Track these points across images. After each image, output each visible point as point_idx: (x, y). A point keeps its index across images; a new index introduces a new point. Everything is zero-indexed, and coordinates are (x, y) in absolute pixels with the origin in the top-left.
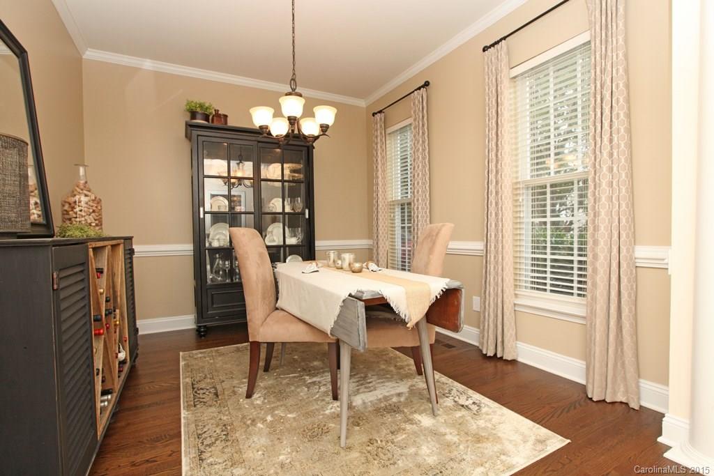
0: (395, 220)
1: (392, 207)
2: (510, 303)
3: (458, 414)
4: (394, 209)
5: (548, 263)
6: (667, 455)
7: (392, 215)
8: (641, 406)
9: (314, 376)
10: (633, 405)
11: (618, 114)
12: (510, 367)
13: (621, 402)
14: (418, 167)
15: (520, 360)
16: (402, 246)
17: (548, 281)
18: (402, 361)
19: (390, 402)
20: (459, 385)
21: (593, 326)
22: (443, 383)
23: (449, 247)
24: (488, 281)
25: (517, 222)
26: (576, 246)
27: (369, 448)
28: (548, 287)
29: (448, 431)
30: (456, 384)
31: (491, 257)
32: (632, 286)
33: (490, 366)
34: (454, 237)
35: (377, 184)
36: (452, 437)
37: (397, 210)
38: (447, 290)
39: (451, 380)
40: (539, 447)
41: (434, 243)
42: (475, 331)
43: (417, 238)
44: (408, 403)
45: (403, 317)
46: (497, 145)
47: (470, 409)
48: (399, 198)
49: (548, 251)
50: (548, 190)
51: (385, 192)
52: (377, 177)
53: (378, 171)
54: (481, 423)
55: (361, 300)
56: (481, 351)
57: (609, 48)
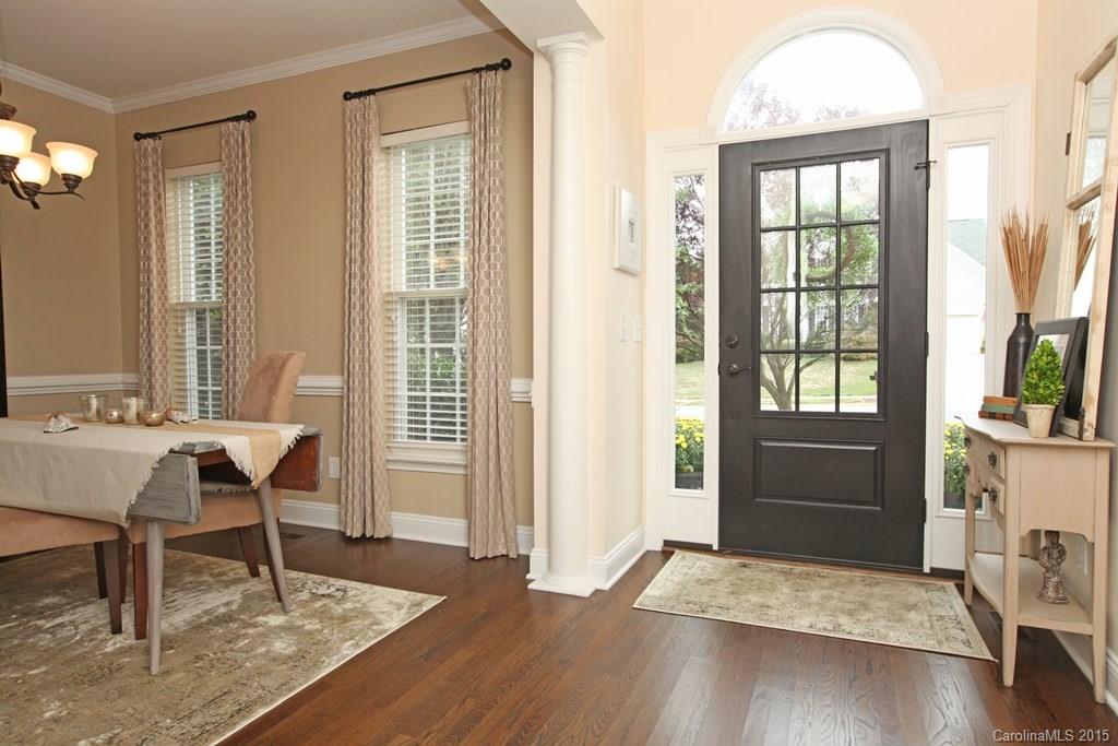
0: (184, 337)
1: (179, 314)
2: (381, 459)
3: (318, 604)
4: (184, 318)
5: (428, 403)
6: (530, 586)
7: (180, 329)
8: (519, 555)
9: (56, 617)
10: (513, 555)
11: (495, 230)
12: (383, 547)
13: (503, 556)
14: (235, 253)
15: (395, 536)
16: (199, 385)
17: (429, 426)
18: (220, 566)
19: (216, 614)
20: (315, 576)
21: (473, 474)
22: (293, 579)
23: (299, 384)
24: (351, 431)
25: (391, 348)
26: (458, 379)
27: (198, 665)
28: (429, 434)
29: (306, 622)
30: (311, 576)
31: (356, 397)
32: (508, 424)
33: (356, 551)
34: (306, 370)
35: (149, 271)
36: (311, 625)
37: (187, 320)
38: (302, 437)
39: (303, 574)
40: (415, 609)
41: (277, 378)
42: (333, 508)
43: (234, 371)
44: (243, 608)
45: (248, 474)
46: (363, 241)
47: (333, 596)
48: (193, 299)
49: (428, 386)
50: (428, 307)
51: (164, 286)
52: (149, 259)
53: (149, 246)
54: (349, 605)
55: (193, 455)
56: (343, 534)
57: (488, 153)
